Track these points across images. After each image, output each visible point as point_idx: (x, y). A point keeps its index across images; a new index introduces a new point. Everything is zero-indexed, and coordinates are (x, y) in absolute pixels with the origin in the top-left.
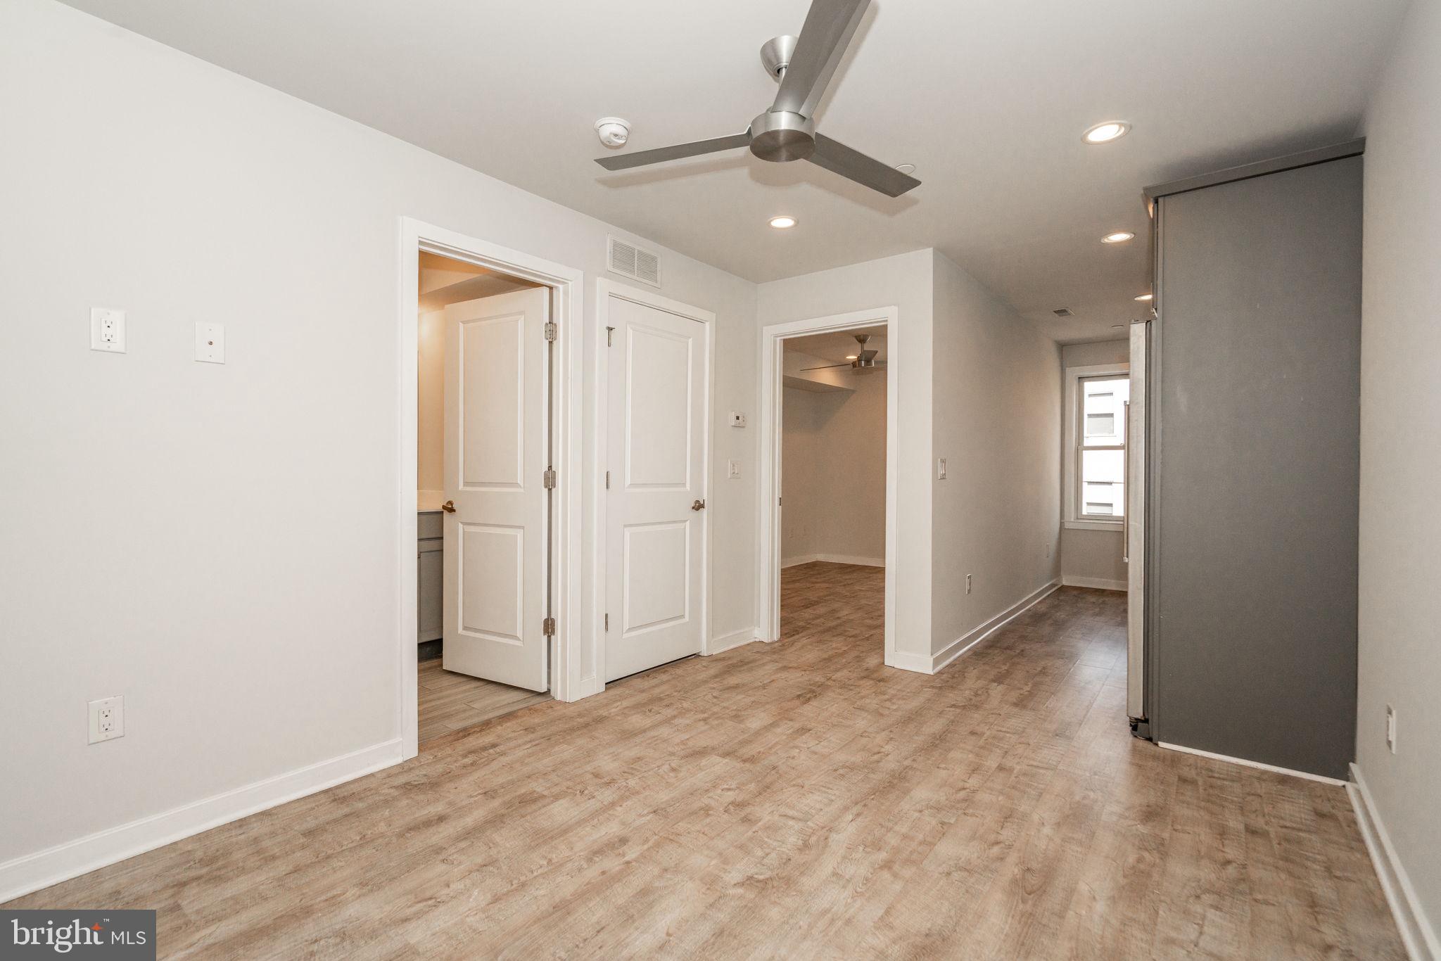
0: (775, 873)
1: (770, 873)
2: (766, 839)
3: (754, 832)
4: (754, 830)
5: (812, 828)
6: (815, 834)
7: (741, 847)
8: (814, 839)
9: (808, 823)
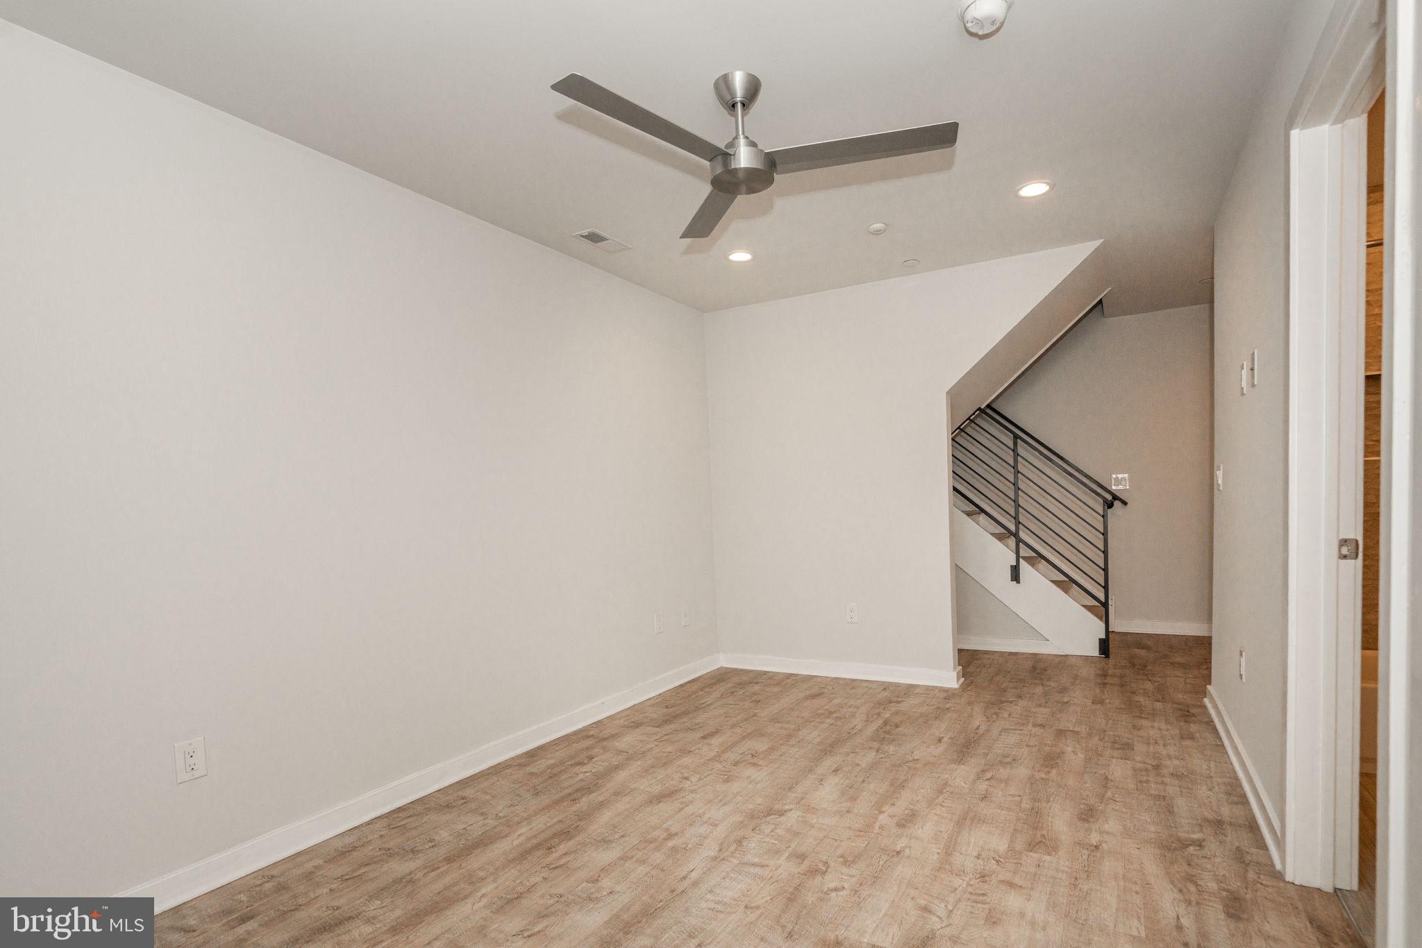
0: (763, 820)
1: (767, 820)
2: (776, 842)
3: (789, 847)
4: (790, 849)
5: (734, 857)
6: (731, 853)
7: (797, 834)
8: (732, 848)
9: (737, 862)
